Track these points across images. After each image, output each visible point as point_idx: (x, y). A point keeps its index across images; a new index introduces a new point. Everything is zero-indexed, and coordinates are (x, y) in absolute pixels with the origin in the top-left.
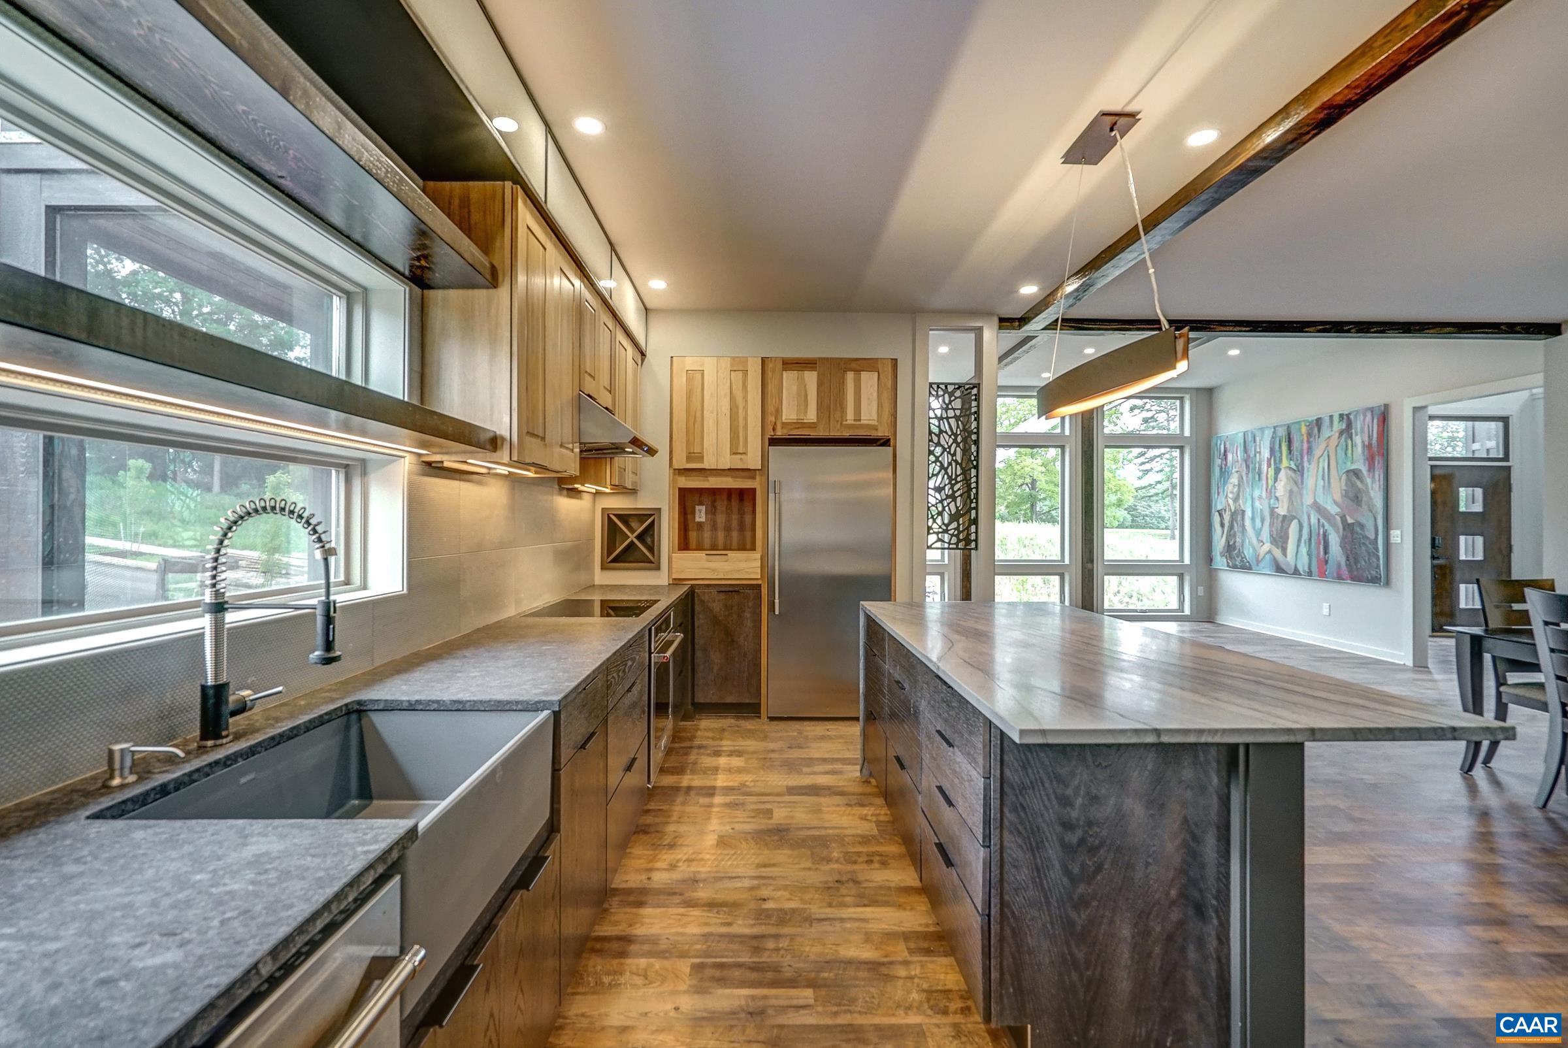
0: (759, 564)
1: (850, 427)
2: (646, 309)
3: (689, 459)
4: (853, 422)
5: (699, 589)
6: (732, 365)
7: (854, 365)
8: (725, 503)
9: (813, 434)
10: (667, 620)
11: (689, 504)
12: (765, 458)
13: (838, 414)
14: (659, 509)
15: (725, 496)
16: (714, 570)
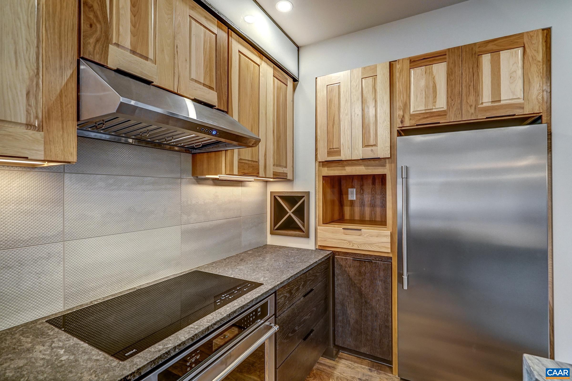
0: (389, 240)
1: (487, 109)
2: (298, 47)
3: (329, 153)
4: (490, 104)
5: (339, 255)
6: (362, 73)
7: (490, 47)
8: (371, 186)
9: (443, 121)
10: (264, 307)
11: (343, 187)
12: (393, 147)
13: (472, 98)
14: (308, 193)
15: (370, 181)
16: (350, 242)
